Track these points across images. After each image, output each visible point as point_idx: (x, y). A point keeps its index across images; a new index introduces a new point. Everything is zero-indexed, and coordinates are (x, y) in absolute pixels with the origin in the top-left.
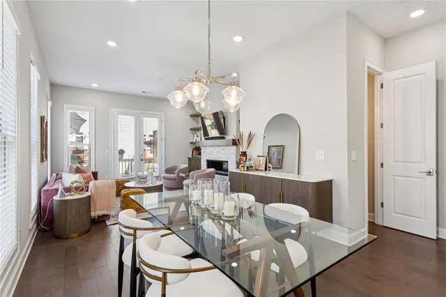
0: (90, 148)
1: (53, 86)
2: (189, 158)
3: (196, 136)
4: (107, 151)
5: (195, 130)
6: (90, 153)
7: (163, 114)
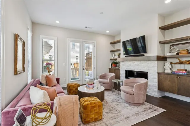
0: (55, 62)
1: (34, 24)
2: (109, 68)
3: (114, 55)
4: (64, 64)
5: (113, 52)
6: (54, 64)
7: (95, 42)
